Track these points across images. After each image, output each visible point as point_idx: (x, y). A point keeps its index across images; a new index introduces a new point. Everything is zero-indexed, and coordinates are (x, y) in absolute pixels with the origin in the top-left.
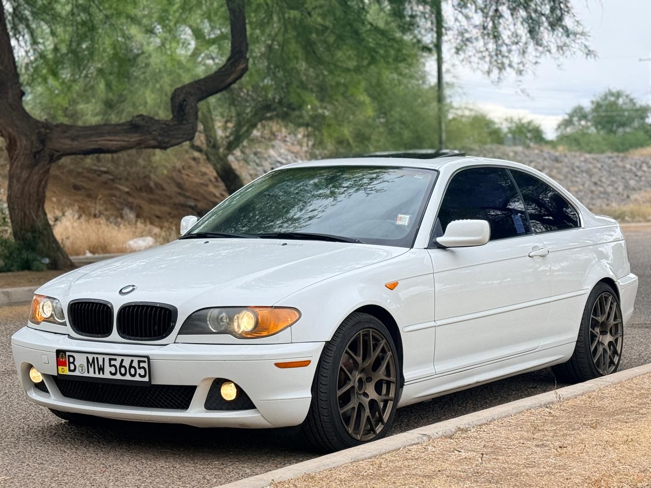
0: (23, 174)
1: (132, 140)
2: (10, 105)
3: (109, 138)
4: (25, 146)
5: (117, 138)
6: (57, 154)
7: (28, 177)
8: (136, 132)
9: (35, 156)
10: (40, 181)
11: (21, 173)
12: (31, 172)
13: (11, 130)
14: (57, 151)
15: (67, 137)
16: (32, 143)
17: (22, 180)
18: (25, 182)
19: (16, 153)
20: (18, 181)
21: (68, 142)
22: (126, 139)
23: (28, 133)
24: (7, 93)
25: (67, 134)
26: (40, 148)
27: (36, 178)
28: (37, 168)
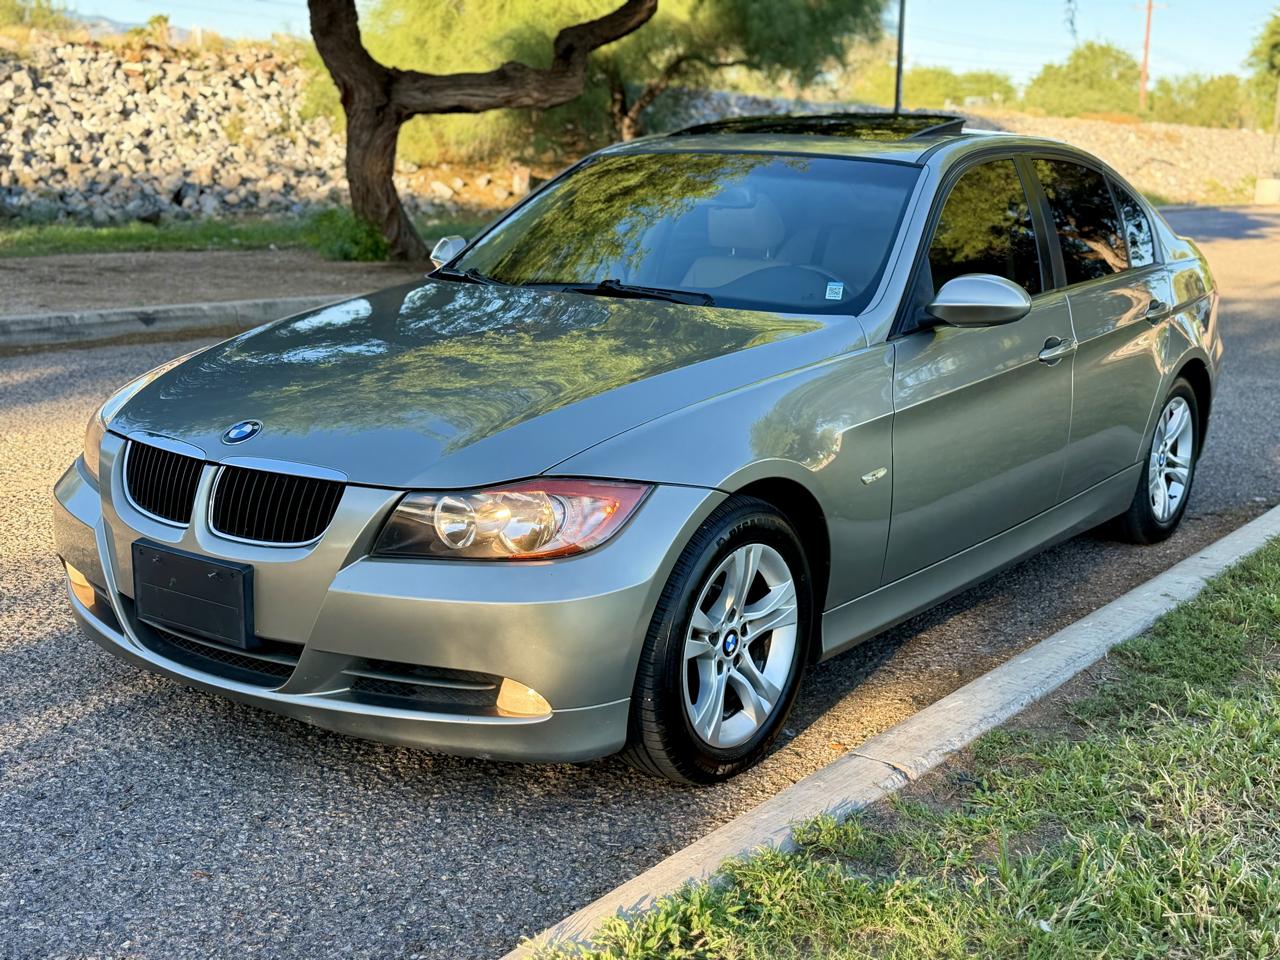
0: (364, 136)
1: (501, 95)
2: (346, 43)
3: (470, 91)
4: (365, 100)
5: (480, 92)
6: (406, 112)
7: (370, 141)
8: (503, 85)
9: (378, 114)
10: (386, 147)
11: (360, 135)
12: (373, 135)
13: (346, 77)
14: (406, 108)
15: (418, 89)
16: (374, 96)
17: (362, 144)
18: (366, 147)
19: (354, 107)
20: (357, 145)
21: (418, 95)
22: (492, 94)
23: (369, 81)
24: (341, 27)
25: (417, 85)
26: (385, 101)
27: (379, 141)
28: (381, 129)
